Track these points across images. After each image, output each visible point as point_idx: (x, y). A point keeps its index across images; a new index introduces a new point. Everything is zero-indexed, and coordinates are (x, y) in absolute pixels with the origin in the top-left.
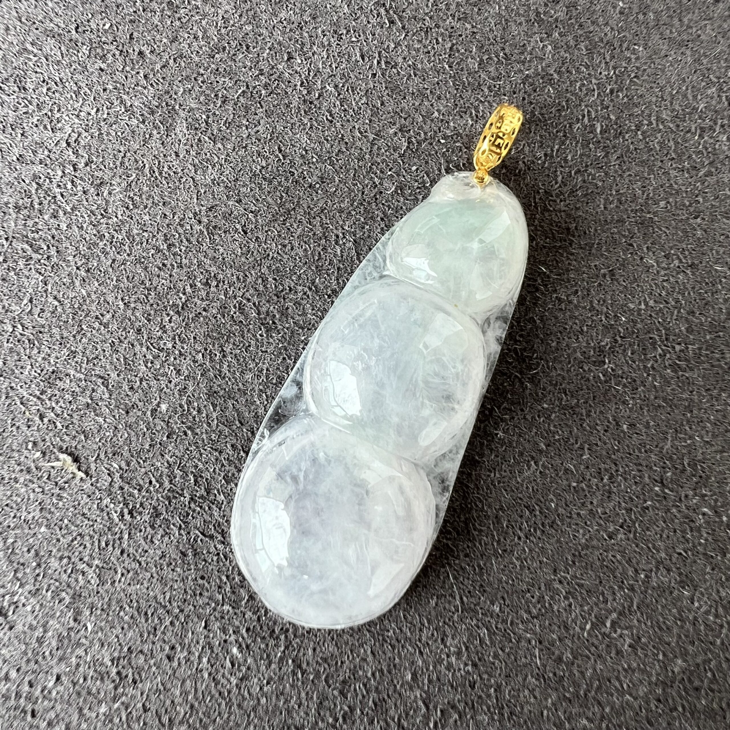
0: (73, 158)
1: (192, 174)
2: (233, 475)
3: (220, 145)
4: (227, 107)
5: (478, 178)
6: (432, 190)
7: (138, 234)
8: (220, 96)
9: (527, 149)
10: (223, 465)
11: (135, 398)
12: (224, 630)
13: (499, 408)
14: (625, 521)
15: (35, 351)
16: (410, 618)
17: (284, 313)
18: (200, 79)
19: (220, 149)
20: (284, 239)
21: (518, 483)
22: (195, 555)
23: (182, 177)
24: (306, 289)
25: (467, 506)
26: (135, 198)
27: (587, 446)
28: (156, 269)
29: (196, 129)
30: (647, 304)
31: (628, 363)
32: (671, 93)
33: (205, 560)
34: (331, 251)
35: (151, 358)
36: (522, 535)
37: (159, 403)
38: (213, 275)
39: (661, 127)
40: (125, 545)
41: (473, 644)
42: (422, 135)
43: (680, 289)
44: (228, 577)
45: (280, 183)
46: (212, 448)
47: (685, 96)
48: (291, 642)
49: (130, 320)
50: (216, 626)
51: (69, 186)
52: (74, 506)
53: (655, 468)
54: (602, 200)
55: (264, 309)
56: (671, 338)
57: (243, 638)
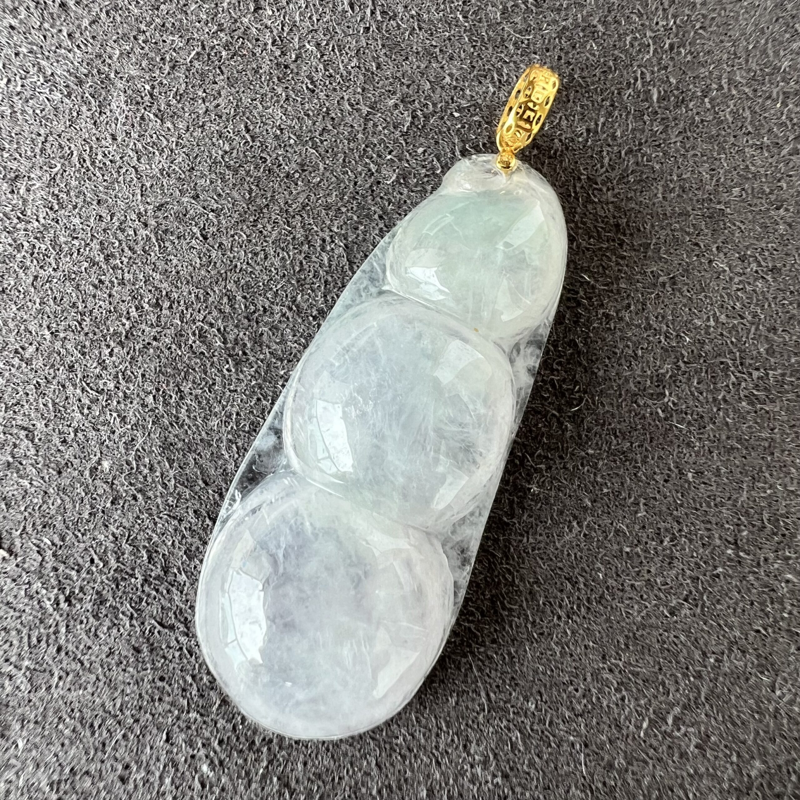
2: (198, 548)
3: (169, 124)
4: (177, 74)
5: (502, 162)
6: (444, 178)
7: (66, 243)
8: (168, 59)
9: (564, 123)
10: (184, 537)
12: (190, 743)
13: (532, 455)
14: (691, 592)
16: (424, 721)
17: (257, 340)
18: (141, 38)
19: (169, 129)
20: (256, 245)
21: (557, 549)
22: (151, 651)
23: (121, 168)
24: (285, 310)
25: (493, 580)
26: (61, 195)
27: (643, 501)
28: (91, 288)
29: (138, 103)
30: (716, 320)
31: (694, 395)
32: (747, 50)
33: (164, 657)
34: (316, 260)
35: (88, 402)
36: (562, 613)
37: (100, 459)
38: (164, 293)
39: (734, 92)
40: (62, 641)
41: (502, 750)
42: (431, 107)
43: (758, 300)
44: (193, 677)
45: (248, 172)
46: (169, 516)
47: (764, 52)
48: (275, 756)
49: (59, 353)
50: (180, 738)
53: (727, 526)
54: (659, 187)
55: (231, 337)
56: (748, 361)
57: (215, 752)
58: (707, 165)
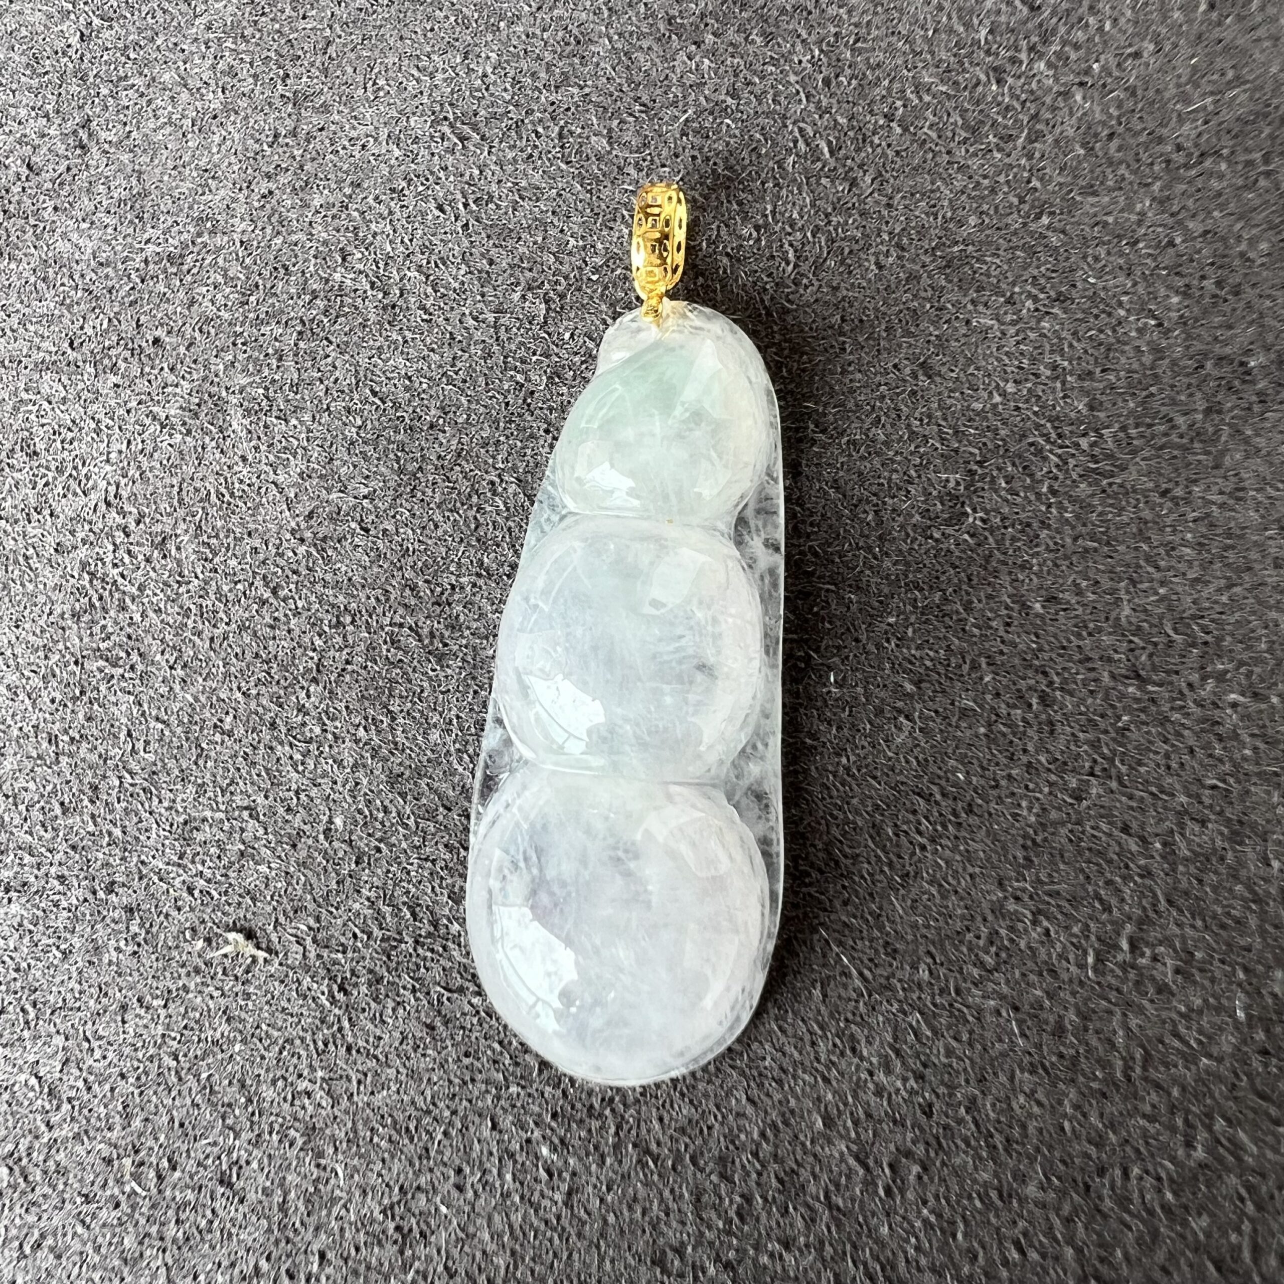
0: (119, 520)
1: (272, 477)
2: (460, 887)
3: (294, 422)
4: (286, 364)
5: (649, 312)
6: (599, 352)
7: (230, 591)
8: (272, 352)
10: (442, 879)
11: (297, 822)
12: (521, 1125)
14: (1095, 761)
15: (155, 801)
16: (789, 1029)
17: (454, 626)
18: (239, 341)
19: (296, 427)
20: (421, 517)
21: (890, 759)
22: (446, 1023)
23: (261, 488)
24: (474, 578)
26: (211, 541)
27: (983, 661)
28: (268, 630)
29: (257, 412)
30: (1003, 392)
31: (1007, 501)
32: (925, 38)
33: (463, 1028)
34: (491, 508)
35: (299, 757)
37: (330, 817)
38: (342, 608)
40: (350, 1039)
41: (905, 1043)
42: (563, 281)
44: (501, 1043)
45: (390, 442)
46: (420, 859)
48: (623, 1117)
49: (257, 713)
50: (507, 1121)
51: (127, 559)
52: (268, 1003)
53: (1116, 657)
54: (870, 257)
55: (425, 631)
56: (1067, 430)
57: (552, 1129)
58: (924, 204)
